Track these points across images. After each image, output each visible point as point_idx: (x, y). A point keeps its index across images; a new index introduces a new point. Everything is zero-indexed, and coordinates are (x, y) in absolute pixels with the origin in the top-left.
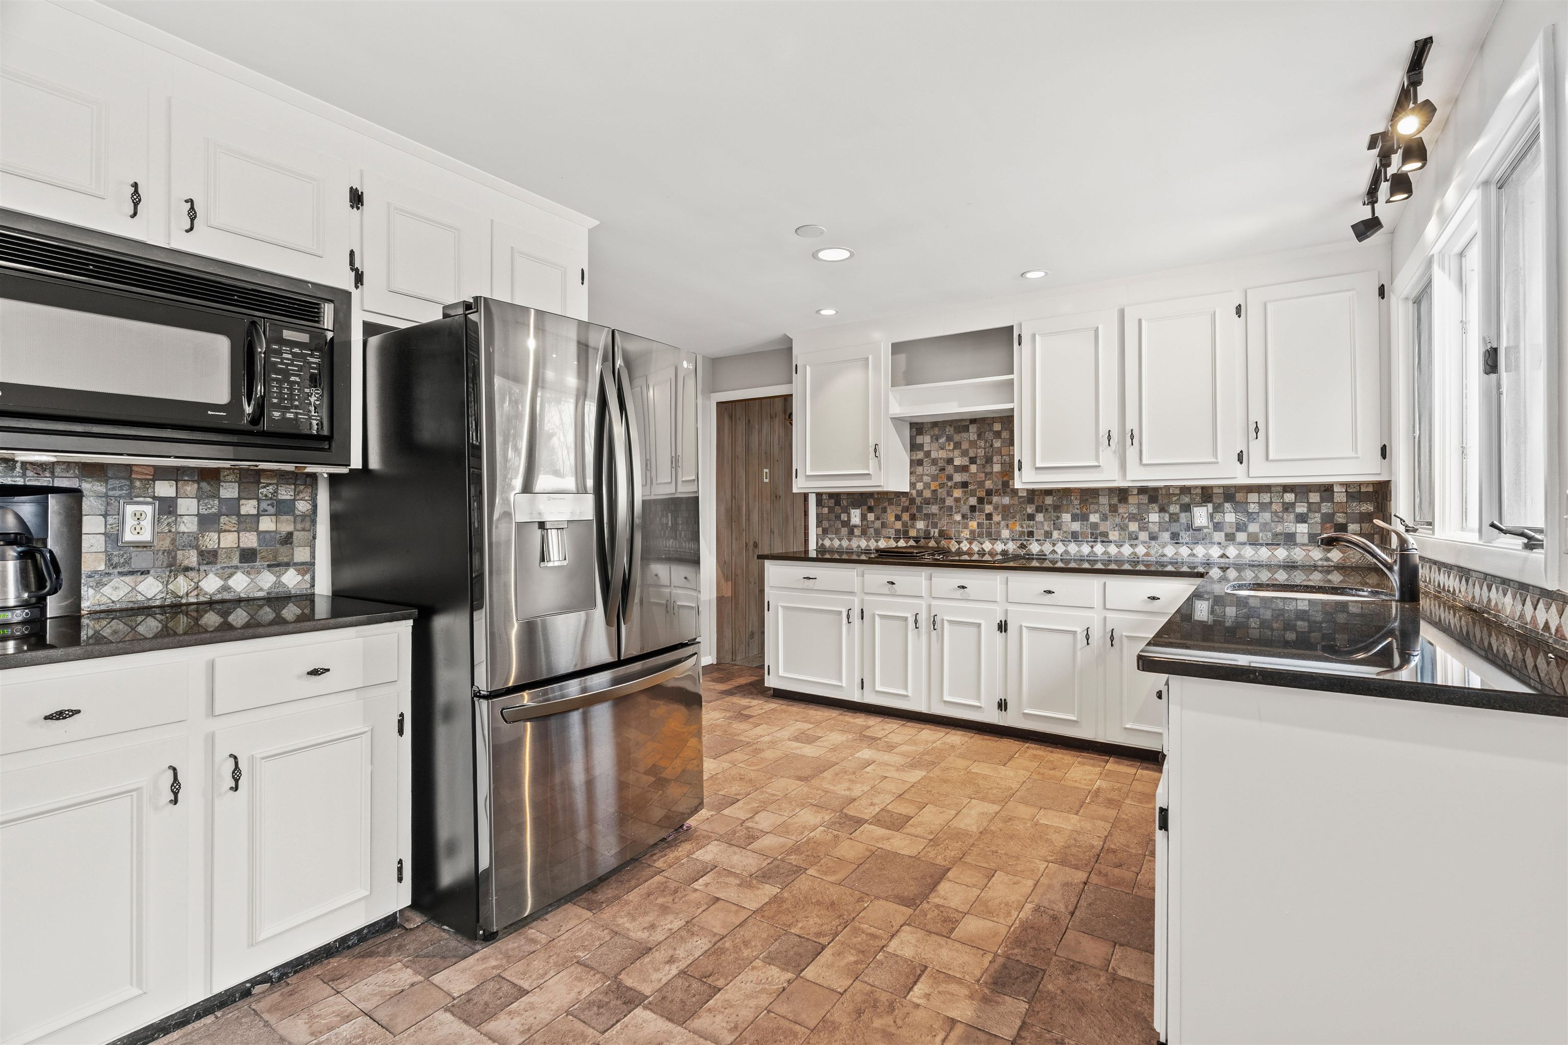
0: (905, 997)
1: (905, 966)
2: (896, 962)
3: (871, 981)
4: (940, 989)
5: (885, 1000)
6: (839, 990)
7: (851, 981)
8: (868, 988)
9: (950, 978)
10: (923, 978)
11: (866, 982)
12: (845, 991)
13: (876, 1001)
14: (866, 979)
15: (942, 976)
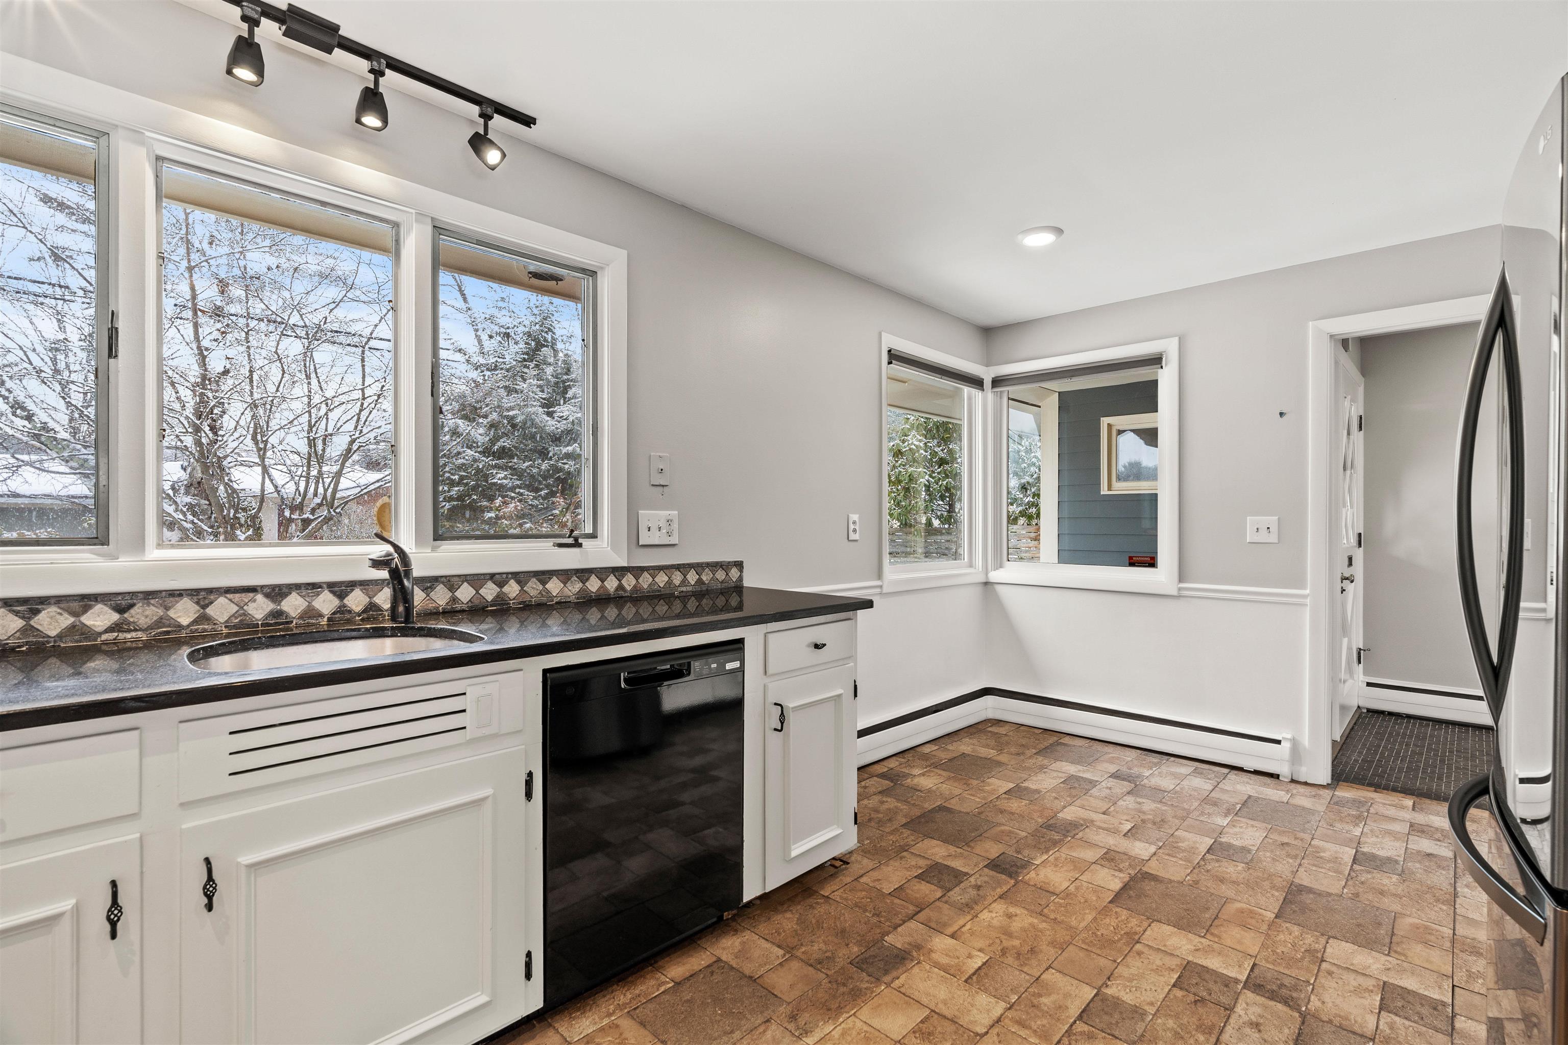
0: (991, 958)
1: (987, 985)
2: (996, 990)
3: (1023, 975)
4: (956, 961)
5: (1009, 958)
6: (1054, 971)
7: (1042, 977)
8: (1025, 969)
9: (945, 969)
10: (971, 971)
11: (1028, 974)
12: (1047, 969)
13: (1018, 958)
14: (1027, 977)
15: (952, 972)
